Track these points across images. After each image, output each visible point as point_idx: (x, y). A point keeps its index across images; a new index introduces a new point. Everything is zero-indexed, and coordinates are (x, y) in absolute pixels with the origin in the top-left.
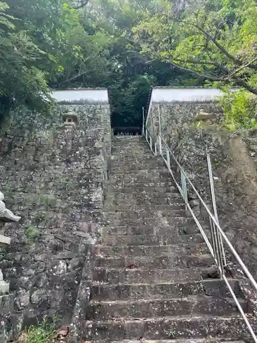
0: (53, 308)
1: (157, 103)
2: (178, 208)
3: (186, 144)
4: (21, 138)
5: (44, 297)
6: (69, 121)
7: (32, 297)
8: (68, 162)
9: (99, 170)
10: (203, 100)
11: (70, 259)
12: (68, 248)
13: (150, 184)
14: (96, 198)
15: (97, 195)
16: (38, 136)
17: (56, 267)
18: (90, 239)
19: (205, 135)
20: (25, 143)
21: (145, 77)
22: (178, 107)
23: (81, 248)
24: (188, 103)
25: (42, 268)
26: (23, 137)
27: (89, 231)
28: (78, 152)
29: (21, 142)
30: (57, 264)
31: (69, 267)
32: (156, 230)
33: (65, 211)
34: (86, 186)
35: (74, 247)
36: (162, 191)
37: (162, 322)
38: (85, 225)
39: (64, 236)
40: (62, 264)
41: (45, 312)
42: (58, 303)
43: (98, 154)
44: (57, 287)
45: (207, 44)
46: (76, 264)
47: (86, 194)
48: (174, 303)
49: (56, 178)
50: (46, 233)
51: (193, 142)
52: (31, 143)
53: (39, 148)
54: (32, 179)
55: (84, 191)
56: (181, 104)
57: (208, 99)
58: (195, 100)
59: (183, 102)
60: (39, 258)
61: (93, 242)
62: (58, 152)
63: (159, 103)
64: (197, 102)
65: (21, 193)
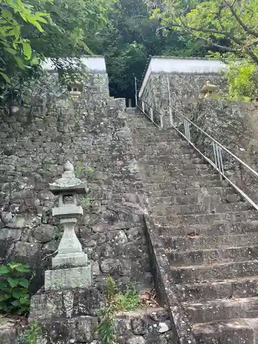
0: (126, 276)
1: (155, 73)
2: (212, 179)
3: (209, 116)
4: (39, 108)
5: (115, 266)
6: (75, 90)
7: (102, 266)
8: (95, 133)
9: (128, 142)
10: (202, 71)
11: (128, 229)
12: (123, 219)
13: (175, 156)
14: (135, 170)
15: (134, 167)
16: (57, 105)
17: (117, 237)
18: (141, 210)
19: (225, 107)
20: (44, 113)
21: (134, 46)
22: (177, 78)
23: (136, 218)
24: (188, 74)
25: (103, 238)
26: (42, 107)
27: (138, 201)
28: (102, 123)
29: (40, 112)
30: (117, 234)
31: (129, 237)
32: (200, 200)
33: (108, 183)
34: (121, 157)
35: (128, 217)
36: (189, 162)
37: (248, 282)
38: (132, 196)
39: (116, 207)
40: (122, 234)
41: (119, 280)
42: (129, 271)
43: (124, 125)
44: (124, 256)
45: (220, 12)
46: (136, 233)
47: (123, 166)
48: (251, 265)
49: (88, 150)
50: (97, 204)
51: (215, 114)
52: (50, 113)
53: (60, 118)
54: (62, 151)
55: (120, 163)
56: (181, 75)
57: (207, 71)
58: (194, 72)
59: (182, 74)
60: (98, 229)
61: (145, 212)
62: (81, 122)
63: (159, 73)
64: (196, 74)
65: (56, 165)
